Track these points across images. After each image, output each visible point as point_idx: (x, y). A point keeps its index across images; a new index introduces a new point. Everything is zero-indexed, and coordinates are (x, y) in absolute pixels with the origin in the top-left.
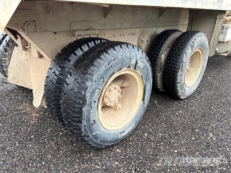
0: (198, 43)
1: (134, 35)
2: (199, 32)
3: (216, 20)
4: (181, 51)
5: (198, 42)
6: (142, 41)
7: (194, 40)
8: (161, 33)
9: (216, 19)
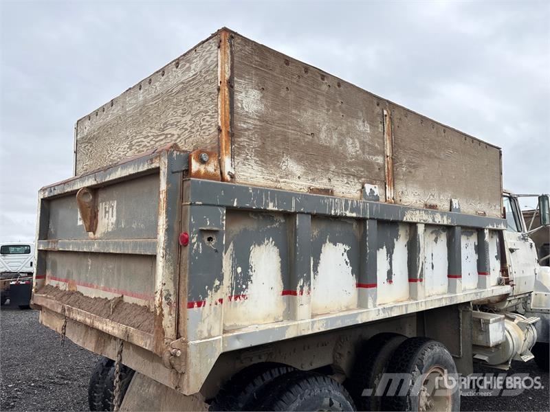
0: (430, 360)
1: (326, 345)
2: (432, 339)
3: (459, 314)
4: (407, 365)
5: (429, 357)
6: (340, 354)
7: (421, 355)
8: (372, 338)
9: (459, 312)
